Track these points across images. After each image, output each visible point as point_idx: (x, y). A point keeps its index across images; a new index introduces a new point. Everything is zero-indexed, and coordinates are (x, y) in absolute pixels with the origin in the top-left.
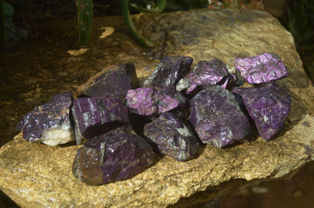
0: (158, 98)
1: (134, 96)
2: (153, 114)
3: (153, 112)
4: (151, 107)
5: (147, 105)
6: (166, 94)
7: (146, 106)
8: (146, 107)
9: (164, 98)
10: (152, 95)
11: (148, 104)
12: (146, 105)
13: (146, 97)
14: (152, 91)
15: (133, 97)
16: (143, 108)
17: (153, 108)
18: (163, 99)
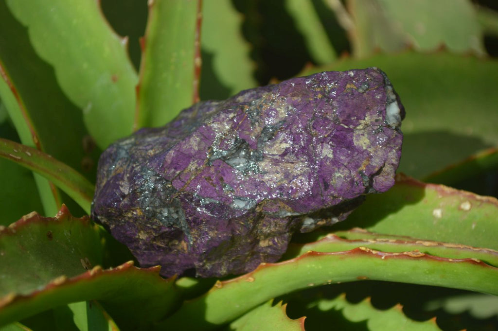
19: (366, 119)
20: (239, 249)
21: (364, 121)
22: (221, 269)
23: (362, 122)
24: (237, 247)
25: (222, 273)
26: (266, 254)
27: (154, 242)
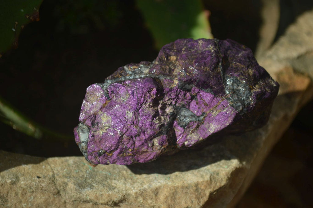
0: (174, 103)
1: (101, 109)
2: (157, 157)
3: (159, 152)
4: (151, 138)
5: (139, 135)
6: (198, 86)
7: (138, 138)
8: (137, 144)
9: (192, 98)
10: (155, 103)
11: (142, 134)
12: (136, 136)
13: (136, 112)
14: (154, 90)
15: (100, 112)
16: (129, 145)
17: (156, 142)
18: (189, 103)
19: (102, 133)
20: (190, 56)
21: (103, 131)
22: (202, 44)
23: (104, 131)
24: (191, 58)
25: (201, 42)
26: (172, 50)
27: (243, 66)
